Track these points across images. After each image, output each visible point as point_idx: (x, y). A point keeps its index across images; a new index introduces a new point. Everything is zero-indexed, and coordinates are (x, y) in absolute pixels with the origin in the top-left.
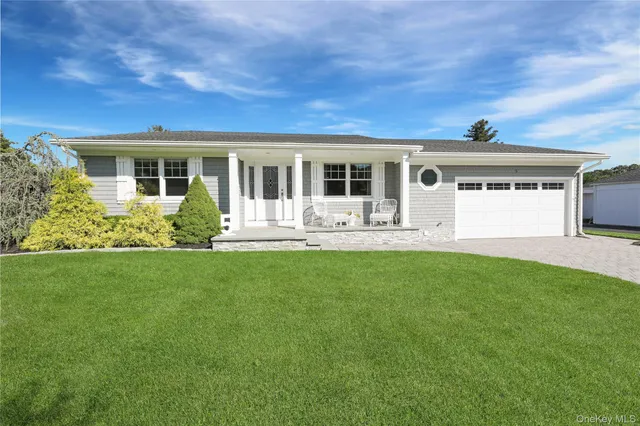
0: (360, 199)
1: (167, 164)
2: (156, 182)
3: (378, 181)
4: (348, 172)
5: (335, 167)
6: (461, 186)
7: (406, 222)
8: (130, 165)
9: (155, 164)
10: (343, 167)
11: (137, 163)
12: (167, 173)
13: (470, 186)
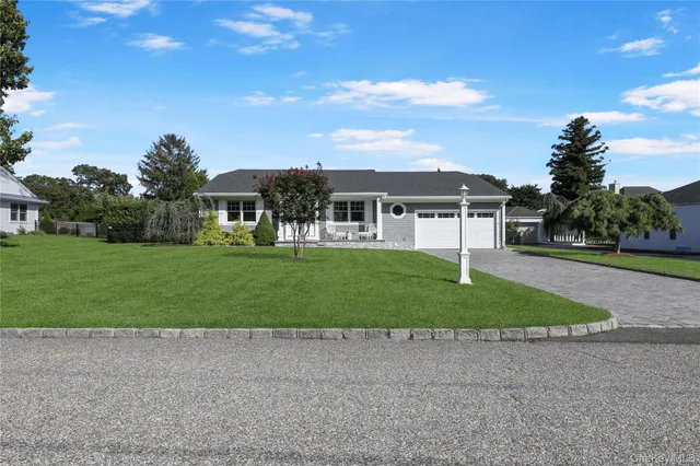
0: (357, 224)
1: (244, 203)
2: (239, 214)
3: (368, 212)
5: (341, 203)
6: (420, 216)
7: (380, 237)
8: (225, 205)
9: (238, 204)
10: (346, 203)
11: (229, 203)
12: (244, 209)
13: (426, 216)
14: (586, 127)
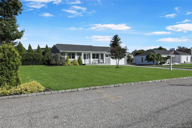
0: (97, 59)
2: (71, 57)
3: (100, 57)
4: (96, 55)
5: (94, 54)
6: (111, 58)
7: (105, 63)
9: (70, 54)
10: (95, 54)
12: (72, 55)
14: (118, 37)
